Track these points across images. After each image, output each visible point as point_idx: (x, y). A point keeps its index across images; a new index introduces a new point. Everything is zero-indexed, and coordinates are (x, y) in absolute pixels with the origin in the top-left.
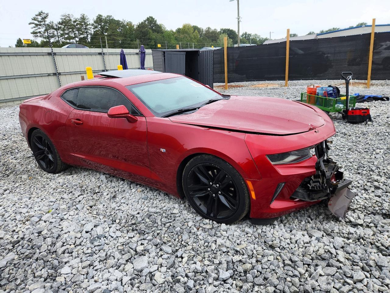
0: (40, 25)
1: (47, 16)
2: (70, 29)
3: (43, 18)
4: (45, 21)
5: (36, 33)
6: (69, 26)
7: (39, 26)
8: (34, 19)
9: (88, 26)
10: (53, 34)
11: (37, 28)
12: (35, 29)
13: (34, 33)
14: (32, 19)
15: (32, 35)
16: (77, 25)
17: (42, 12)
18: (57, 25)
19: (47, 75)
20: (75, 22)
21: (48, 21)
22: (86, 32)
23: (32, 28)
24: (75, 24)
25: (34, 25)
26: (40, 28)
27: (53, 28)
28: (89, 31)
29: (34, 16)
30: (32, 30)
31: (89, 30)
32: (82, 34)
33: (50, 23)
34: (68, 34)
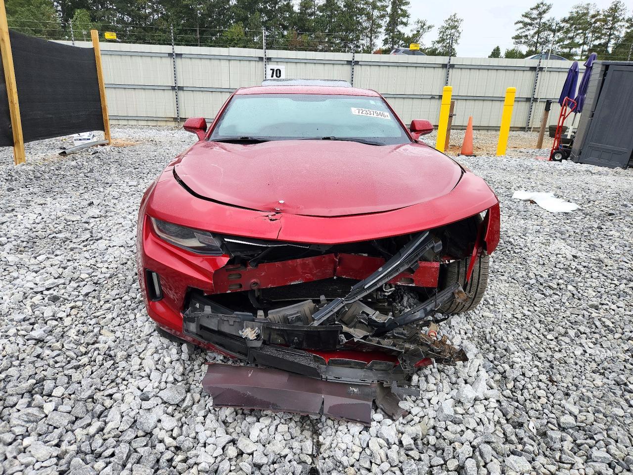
0: (531, 24)
1: (547, 10)
2: (580, 29)
3: (540, 12)
4: (541, 18)
5: (521, 37)
6: (580, 24)
7: (529, 27)
8: (526, 16)
9: (619, 23)
10: (546, 40)
11: (524, 30)
12: (522, 30)
13: (518, 37)
14: (523, 16)
15: (514, 40)
16: (595, 22)
17: (542, 3)
18: (558, 24)
19: (430, 97)
20: (593, 16)
21: (546, 18)
22: (610, 35)
23: (517, 30)
24: (593, 20)
25: (521, 25)
26: (529, 30)
27: (551, 30)
28: (615, 32)
29: (528, 10)
30: (516, 33)
31: (617, 30)
32: (599, 38)
33: (549, 21)
34: (572, 38)
